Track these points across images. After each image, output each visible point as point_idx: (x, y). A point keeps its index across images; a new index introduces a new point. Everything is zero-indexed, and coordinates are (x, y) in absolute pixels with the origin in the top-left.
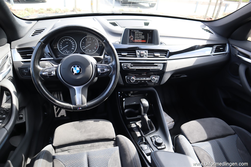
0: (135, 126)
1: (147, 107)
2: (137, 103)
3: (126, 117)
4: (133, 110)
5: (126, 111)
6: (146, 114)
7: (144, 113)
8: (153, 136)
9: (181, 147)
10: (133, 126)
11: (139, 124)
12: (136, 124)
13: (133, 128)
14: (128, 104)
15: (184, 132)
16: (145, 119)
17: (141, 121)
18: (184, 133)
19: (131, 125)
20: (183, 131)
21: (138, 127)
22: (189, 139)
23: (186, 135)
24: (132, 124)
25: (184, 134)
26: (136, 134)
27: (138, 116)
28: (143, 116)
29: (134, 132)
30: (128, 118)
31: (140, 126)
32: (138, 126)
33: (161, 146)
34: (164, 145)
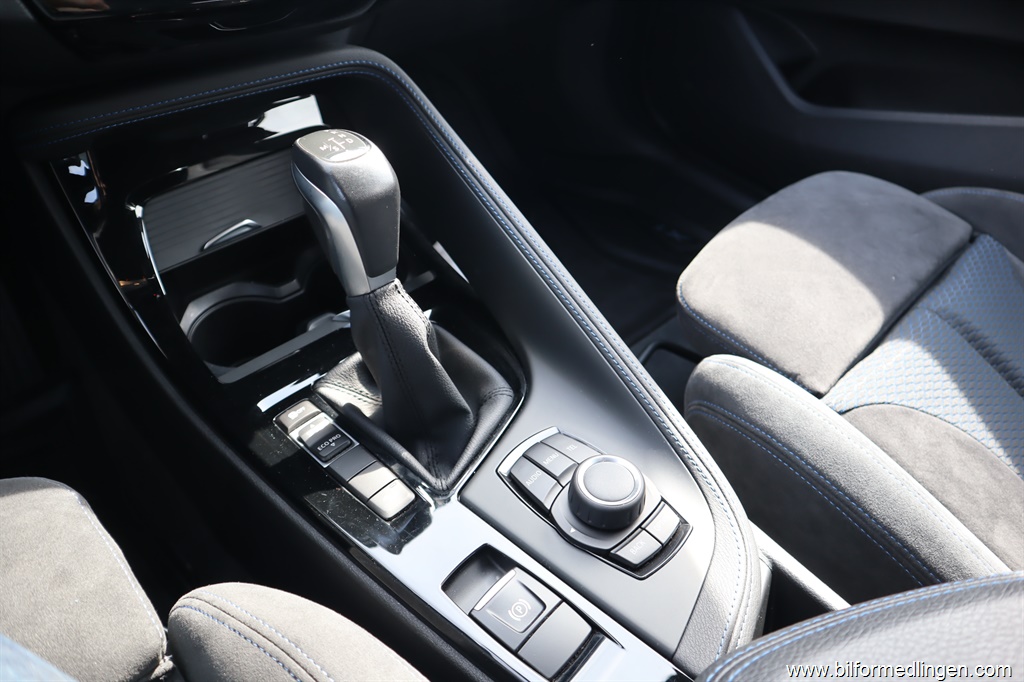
0: (324, 421)
1: (386, 199)
2: (268, 222)
3: (211, 366)
4: (252, 290)
5: (192, 316)
6: (397, 281)
7: (373, 271)
8: (525, 456)
9: (792, 463)
10: (307, 425)
11: (346, 388)
12: (325, 404)
13: (313, 449)
14: (185, 253)
15: (723, 324)
16: (395, 333)
17: (357, 357)
18: (727, 332)
19: (285, 429)
20: (718, 326)
21: (347, 418)
22: (790, 367)
23: (751, 342)
24: (292, 416)
25: (736, 339)
26: (366, 501)
27: (311, 327)
28: (371, 302)
29: (333, 481)
30: (230, 376)
31: (367, 406)
32: (350, 407)
33: (644, 529)
34: (663, 500)
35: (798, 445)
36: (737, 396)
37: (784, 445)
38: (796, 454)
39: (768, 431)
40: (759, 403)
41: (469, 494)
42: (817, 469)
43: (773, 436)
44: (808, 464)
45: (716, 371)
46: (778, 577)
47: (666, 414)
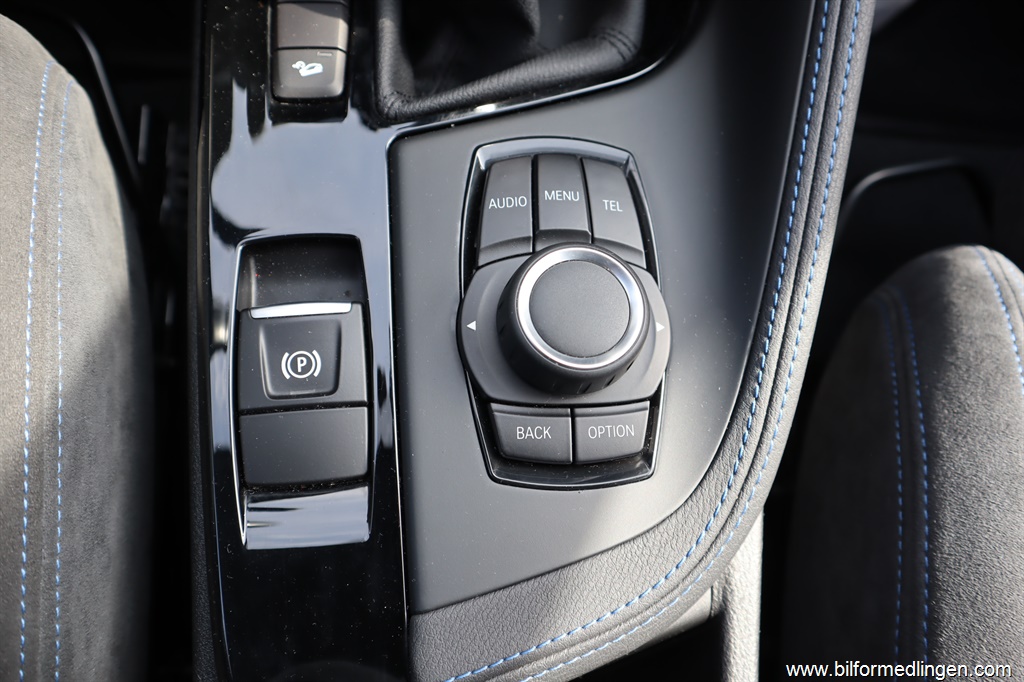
33: (573, 416)
34: (654, 400)
35: (949, 516)
36: (954, 350)
37: (930, 492)
38: (929, 523)
39: (933, 448)
40: (972, 398)
41: (411, 152)
42: (933, 577)
43: (931, 463)
44: (930, 554)
45: (973, 284)
46: (711, 632)
47: (796, 282)
